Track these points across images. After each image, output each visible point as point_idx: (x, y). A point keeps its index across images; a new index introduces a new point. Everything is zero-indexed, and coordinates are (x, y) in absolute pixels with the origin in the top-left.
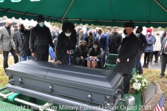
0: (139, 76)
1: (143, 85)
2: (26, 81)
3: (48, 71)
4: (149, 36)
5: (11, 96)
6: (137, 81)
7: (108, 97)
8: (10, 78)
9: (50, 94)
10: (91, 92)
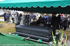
1: (59, 33)
2: (21, 30)
3: (29, 27)
4: (62, 17)
5: (17, 35)
7: (48, 34)
8: (16, 29)
9: (30, 34)
10: (42, 33)
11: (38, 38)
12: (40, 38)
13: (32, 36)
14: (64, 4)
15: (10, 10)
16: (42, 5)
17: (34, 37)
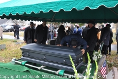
0: (96, 53)
1: (99, 58)
2: (32, 54)
3: (43, 48)
5: (23, 62)
6: (95, 55)
7: (74, 61)
8: (23, 53)
9: (44, 60)
10: (65, 59)
11: (58, 67)
12: (61, 67)
13: (47, 64)
14: (94, 4)
15: (13, 19)
16: (57, 8)
17: (52, 65)
